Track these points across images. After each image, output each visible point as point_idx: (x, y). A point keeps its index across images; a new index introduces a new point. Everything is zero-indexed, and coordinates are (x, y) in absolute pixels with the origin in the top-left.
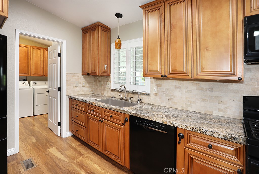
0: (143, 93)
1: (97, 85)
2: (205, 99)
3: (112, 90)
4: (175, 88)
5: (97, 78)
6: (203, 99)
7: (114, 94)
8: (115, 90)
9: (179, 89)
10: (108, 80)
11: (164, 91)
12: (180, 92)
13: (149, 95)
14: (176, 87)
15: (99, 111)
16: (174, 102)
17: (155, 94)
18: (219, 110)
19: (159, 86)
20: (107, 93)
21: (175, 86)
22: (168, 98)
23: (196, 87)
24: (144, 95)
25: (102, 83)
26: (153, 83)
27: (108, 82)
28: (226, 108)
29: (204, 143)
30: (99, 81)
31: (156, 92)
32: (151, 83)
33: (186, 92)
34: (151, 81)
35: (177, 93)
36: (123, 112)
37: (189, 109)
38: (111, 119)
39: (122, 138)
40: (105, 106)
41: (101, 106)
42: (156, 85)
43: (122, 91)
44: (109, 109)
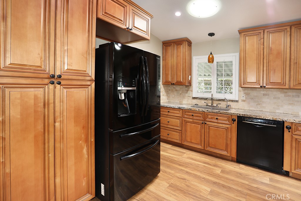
0: (231, 100)
1: (173, 94)
2: (292, 104)
3: (194, 98)
4: (263, 95)
5: (174, 88)
6: (290, 104)
7: (195, 102)
8: (198, 98)
9: (267, 96)
10: (189, 89)
11: (252, 98)
12: (268, 98)
13: (237, 101)
14: (264, 95)
15: (201, 115)
16: (263, 107)
17: (243, 101)
19: (247, 94)
20: (188, 101)
22: (256, 103)
24: (232, 101)
25: (181, 92)
26: (241, 92)
27: (188, 91)
30: (177, 90)
31: (244, 99)
32: (239, 92)
33: (275, 98)
34: (239, 90)
35: (265, 100)
36: (231, 114)
37: (277, 111)
38: (216, 121)
39: (229, 134)
40: (209, 111)
41: (204, 111)
42: (245, 94)
43: (206, 99)
44: (214, 113)
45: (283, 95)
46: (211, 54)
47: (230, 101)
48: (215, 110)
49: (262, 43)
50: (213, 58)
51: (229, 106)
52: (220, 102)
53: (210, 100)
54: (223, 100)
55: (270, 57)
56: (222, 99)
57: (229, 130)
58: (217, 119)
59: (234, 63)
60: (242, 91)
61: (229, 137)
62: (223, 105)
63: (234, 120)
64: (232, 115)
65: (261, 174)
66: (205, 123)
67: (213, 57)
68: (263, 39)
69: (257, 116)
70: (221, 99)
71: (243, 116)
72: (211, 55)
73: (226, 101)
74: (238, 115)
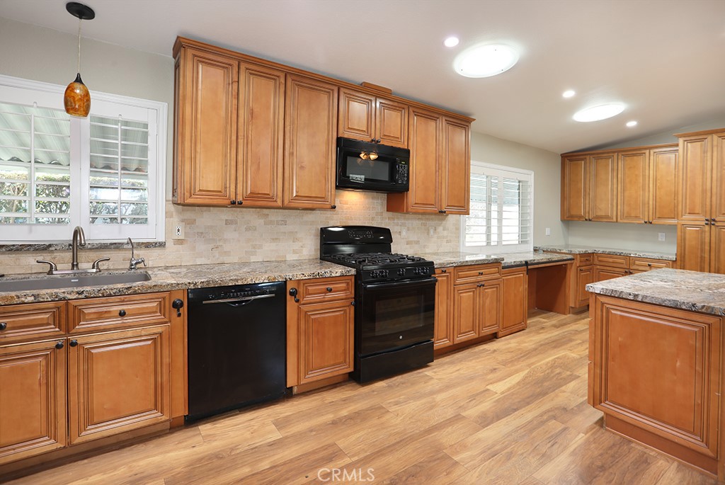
0: (143, 243)
2: (277, 239)
4: (226, 224)
6: (273, 239)
9: (233, 226)
11: (202, 233)
12: (235, 231)
13: (161, 245)
14: (227, 222)
15: (47, 316)
16: (225, 252)
17: (179, 242)
18: (295, 252)
19: (189, 223)
21: (226, 220)
22: (212, 246)
23: (263, 220)
24: (147, 247)
26: (171, 216)
28: (302, 247)
29: (319, 289)
31: (181, 237)
32: (166, 217)
33: (248, 229)
34: (166, 213)
35: (230, 234)
36: (169, 288)
37: (253, 259)
38: (118, 321)
39: (166, 352)
40: (85, 294)
41: (64, 299)
42: (182, 222)
43: (46, 248)
44: (110, 295)
45: (262, 221)
46: (78, 80)
47: (140, 245)
48: (111, 286)
49: (235, 93)
50: (89, 100)
51: (139, 263)
52: (105, 254)
53: (62, 250)
54: (117, 246)
55: (250, 132)
56: (111, 244)
57: (165, 337)
58: (122, 314)
59: (152, 130)
60: (174, 214)
61: (166, 360)
62: (118, 262)
63: (177, 306)
64: (170, 290)
65: (252, 423)
66: (74, 344)
67: (87, 95)
68: (236, 84)
69: (237, 280)
70: (109, 242)
71: (205, 285)
72: (77, 85)
73: (126, 249)
74: (192, 286)
